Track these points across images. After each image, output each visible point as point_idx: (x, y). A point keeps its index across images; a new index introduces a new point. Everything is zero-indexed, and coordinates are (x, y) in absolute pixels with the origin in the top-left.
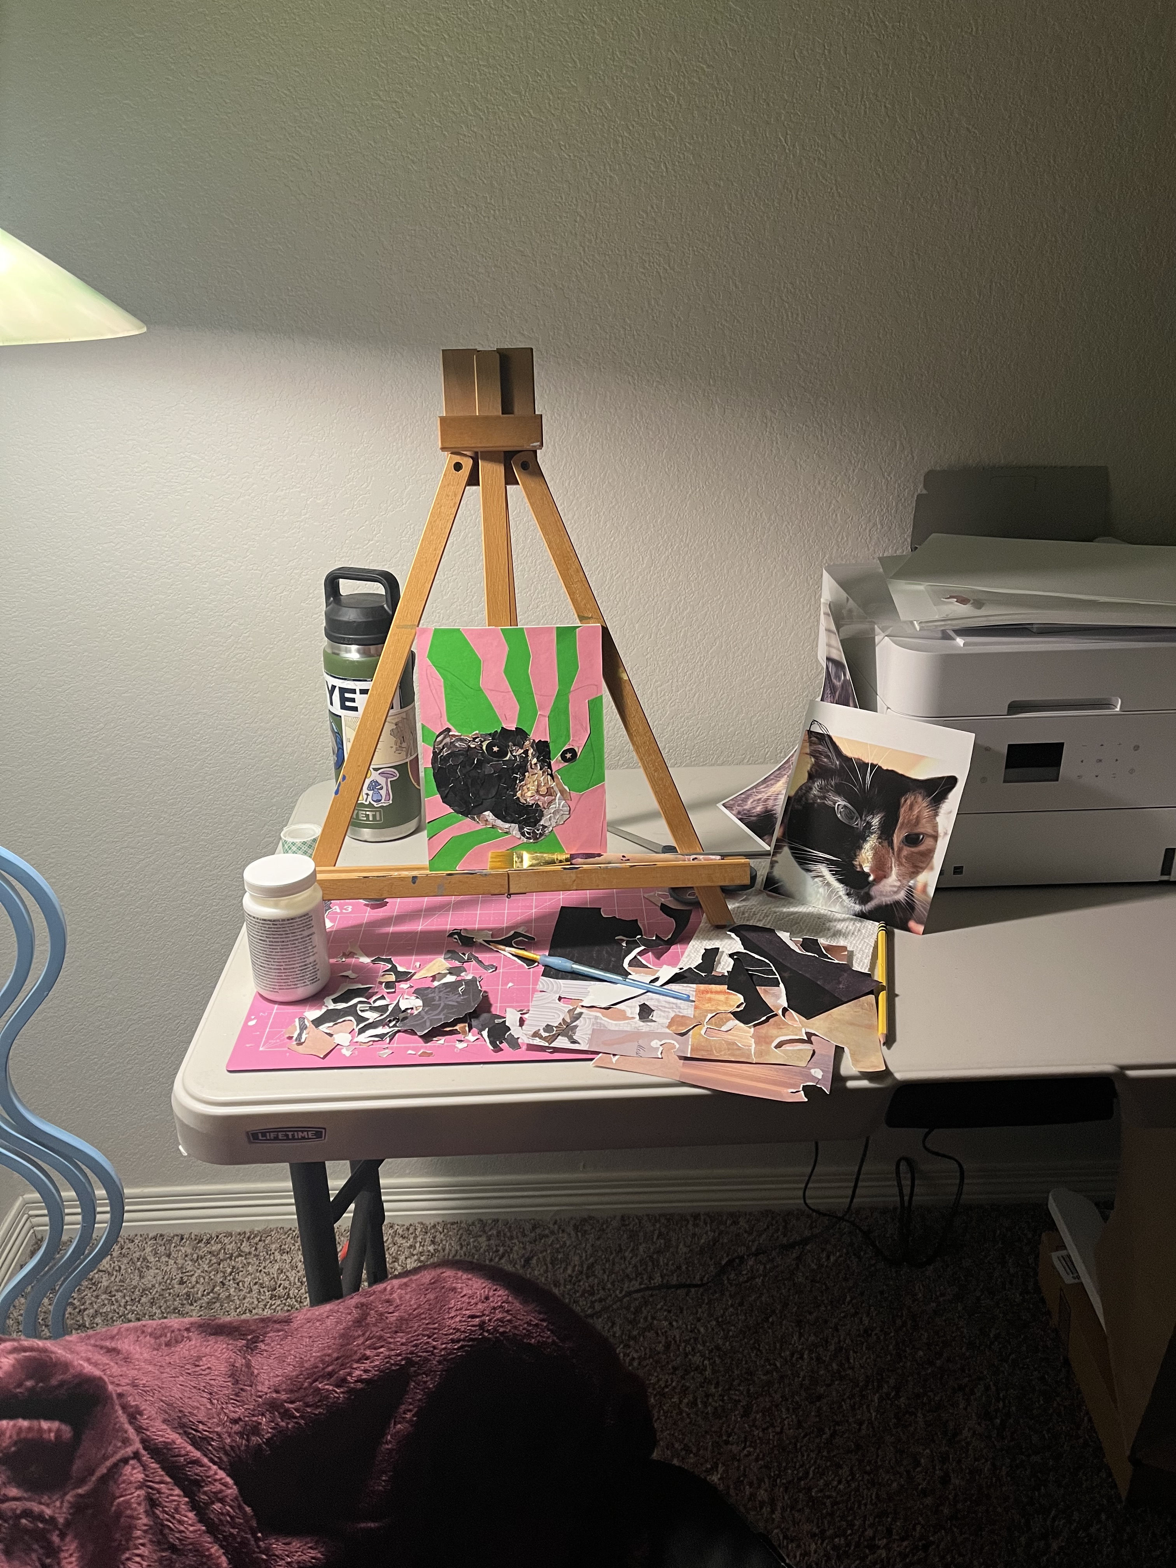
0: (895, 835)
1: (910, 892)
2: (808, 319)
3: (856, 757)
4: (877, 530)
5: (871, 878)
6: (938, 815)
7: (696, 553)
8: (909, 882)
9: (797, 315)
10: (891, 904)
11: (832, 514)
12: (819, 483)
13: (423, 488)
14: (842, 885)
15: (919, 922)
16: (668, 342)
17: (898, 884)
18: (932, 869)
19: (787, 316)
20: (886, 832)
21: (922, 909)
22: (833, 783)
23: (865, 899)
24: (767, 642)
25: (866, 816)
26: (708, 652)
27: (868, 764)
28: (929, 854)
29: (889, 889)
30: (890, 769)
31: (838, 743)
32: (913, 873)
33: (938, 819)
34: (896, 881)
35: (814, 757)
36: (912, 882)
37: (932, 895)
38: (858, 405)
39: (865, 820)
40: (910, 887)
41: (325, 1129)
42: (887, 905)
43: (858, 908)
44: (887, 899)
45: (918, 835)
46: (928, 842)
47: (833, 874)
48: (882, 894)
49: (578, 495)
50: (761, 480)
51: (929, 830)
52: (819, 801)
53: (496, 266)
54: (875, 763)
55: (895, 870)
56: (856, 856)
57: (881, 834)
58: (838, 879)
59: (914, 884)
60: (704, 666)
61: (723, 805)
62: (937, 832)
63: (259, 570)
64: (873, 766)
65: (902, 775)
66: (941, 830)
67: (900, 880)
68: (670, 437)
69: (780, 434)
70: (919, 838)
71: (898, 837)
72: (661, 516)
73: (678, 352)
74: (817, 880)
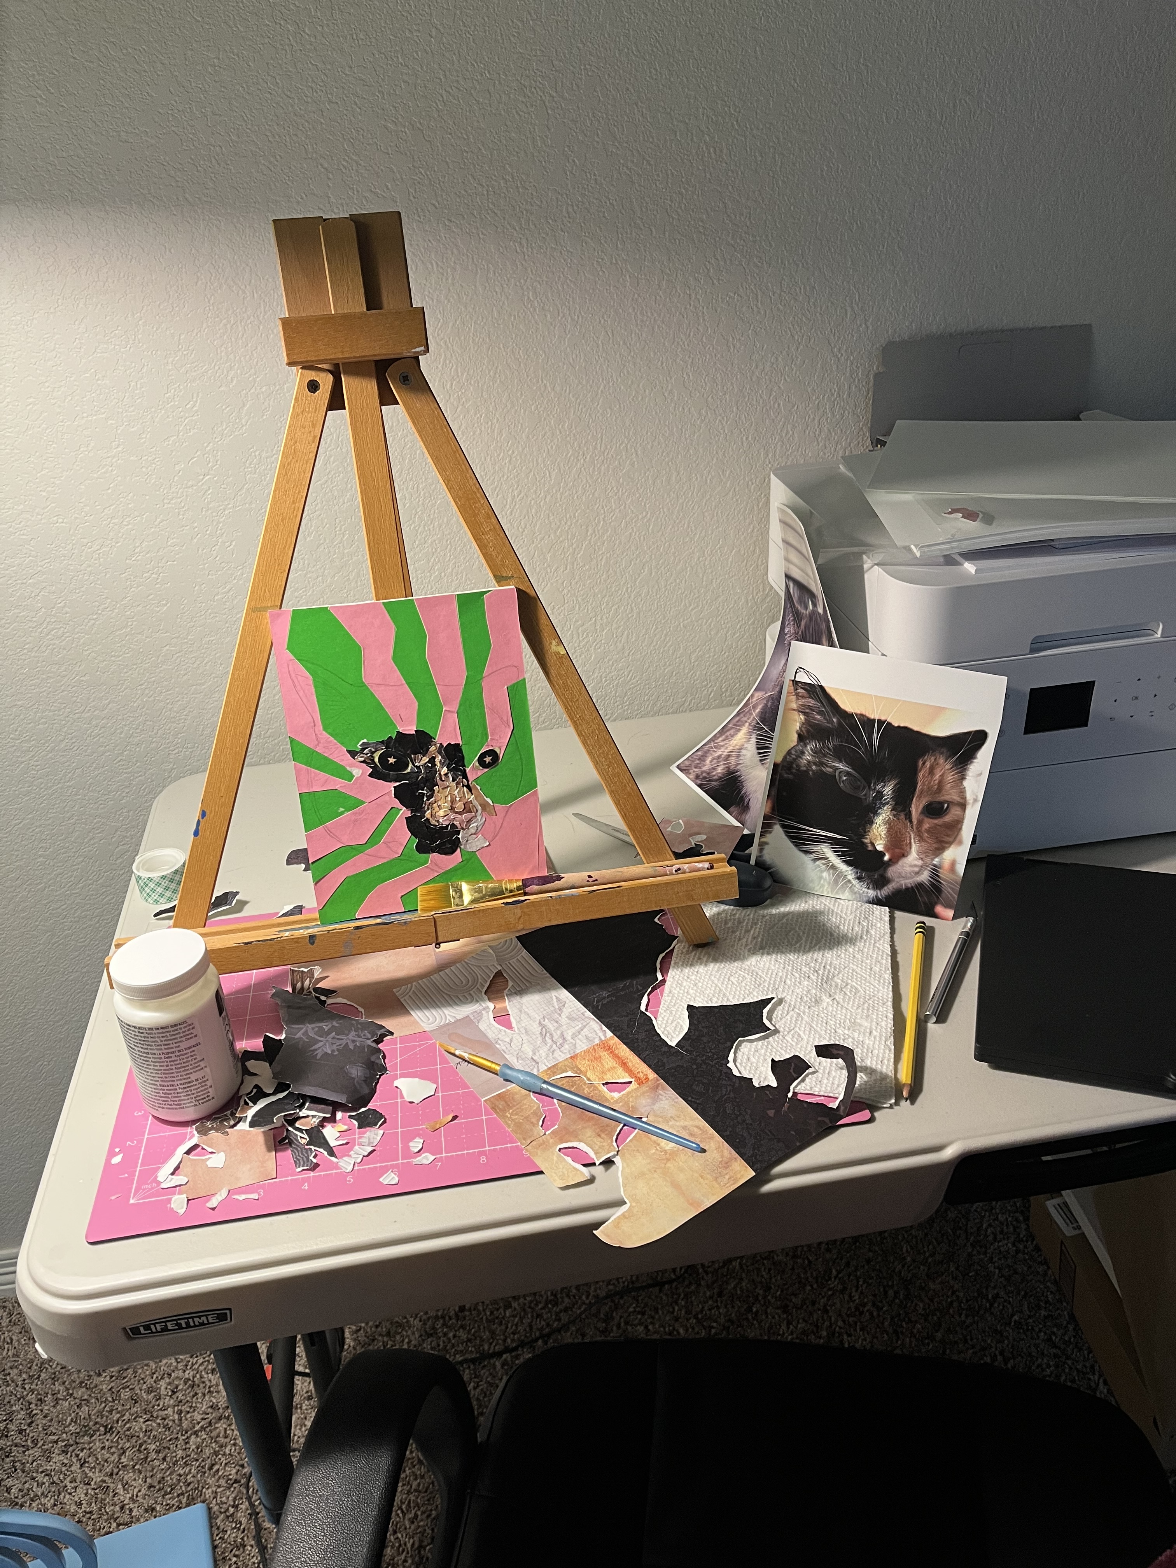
0: (913, 805)
1: (935, 872)
2: (735, 156)
3: (859, 712)
4: (827, 419)
5: (886, 858)
6: (965, 778)
7: (614, 462)
8: (933, 860)
9: (721, 151)
10: (912, 887)
11: (774, 403)
12: (757, 367)
13: (266, 404)
14: (851, 868)
15: (947, 906)
16: (562, 195)
17: (920, 863)
18: (960, 843)
19: (709, 153)
20: (902, 803)
21: (950, 891)
22: (830, 745)
23: (880, 882)
24: (704, 564)
25: (875, 784)
26: (636, 580)
27: (874, 720)
28: (956, 826)
29: (908, 869)
30: (902, 725)
31: (833, 695)
32: (937, 849)
33: (966, 783)
34: (917, 859)
35: (804, 713)
36: (936, 859)
37: (961, 873)
38: (801, 265)
39: (875, 789)
40: (935, 866)
41: (230, 1309)
42: (907, 889)
43: (871, 893)
44: (907, 881)
45: (941, 803)
46: (955, 811)
47: (839, 856)
48: (900, 876)
49: (464, 399)
50: (687, 367)
51: (956, 798)
52: (814, 767)
53: (330, 102)
54: (883, 718)
55: (914, 848)
56: (865, 832)
57: (895, 804)
58: (844, 861)
59: (940, 862)
60: (632, 597)
61: (678, 767)
62: (965, 798)
63: (66, 523)
64: (881, 722)
65: (918, 733)
66: (969, 796)
67: (922, 859)
68: (573, 320)
69: (707, 308)
70: (943, 807)
71: (916, 809)
72: (569, 419)
73: (575, 208)
74: (818, 863)
